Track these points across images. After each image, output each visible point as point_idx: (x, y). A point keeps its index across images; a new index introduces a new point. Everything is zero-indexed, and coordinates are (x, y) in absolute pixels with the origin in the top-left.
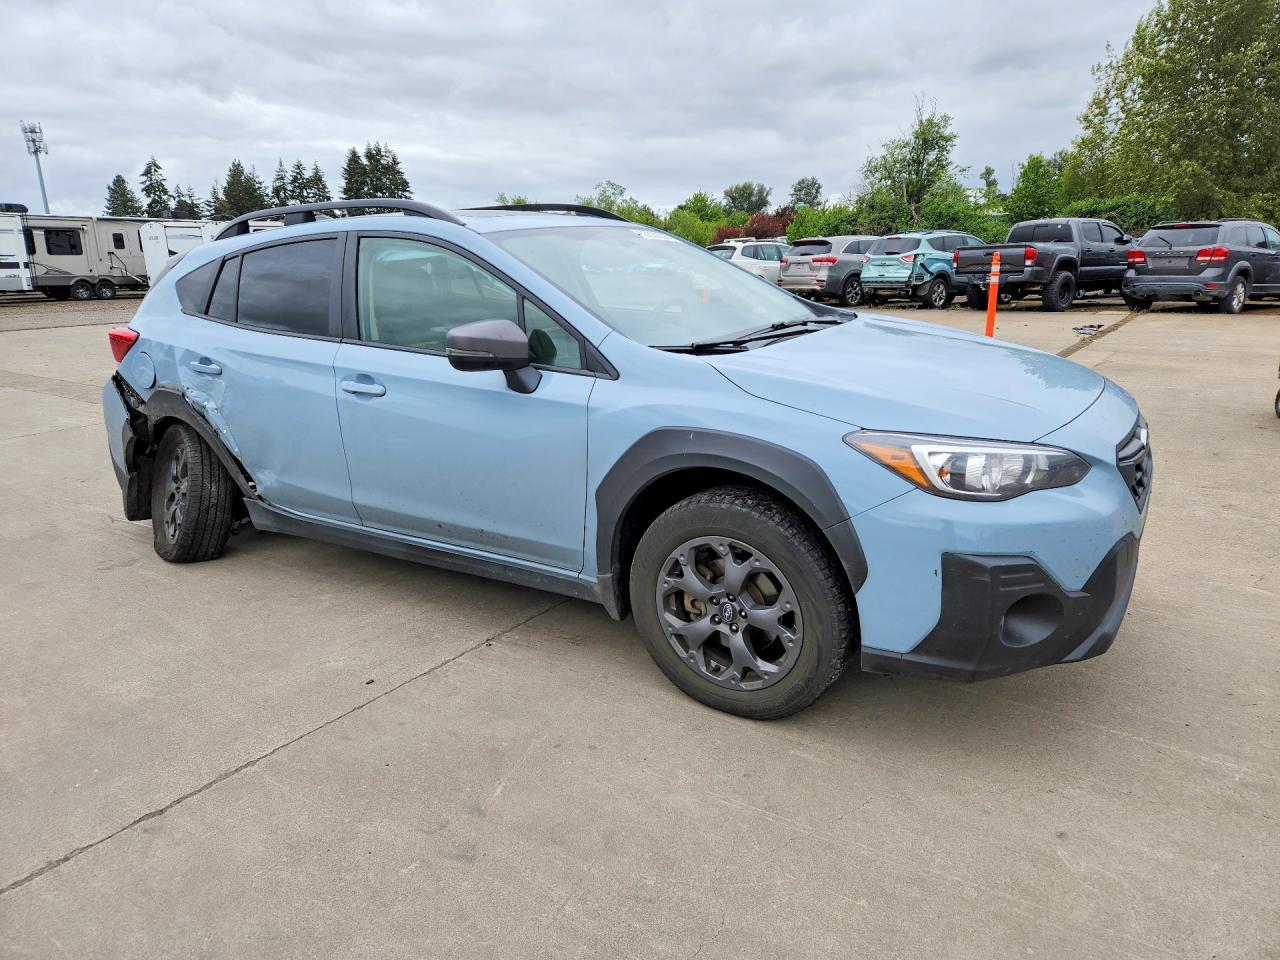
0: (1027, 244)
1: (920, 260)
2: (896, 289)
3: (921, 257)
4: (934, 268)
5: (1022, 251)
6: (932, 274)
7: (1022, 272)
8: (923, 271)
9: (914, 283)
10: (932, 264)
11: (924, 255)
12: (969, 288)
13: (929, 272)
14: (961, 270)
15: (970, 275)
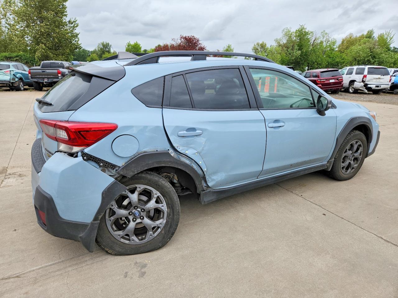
0: (58, 69)
1: (12, 73)
2: (4, 84)
3: (12, 72)
4: (18, 75)
5: (56, 71)
6: (18, 78)
7: (58, 78)
8: (14, 77)
9: (12, 81)
10: (17, 74)
11: (13, 71)
12: (34, 83)
13: (17, 77)
14: (33, 77)
15: (38, 79)
